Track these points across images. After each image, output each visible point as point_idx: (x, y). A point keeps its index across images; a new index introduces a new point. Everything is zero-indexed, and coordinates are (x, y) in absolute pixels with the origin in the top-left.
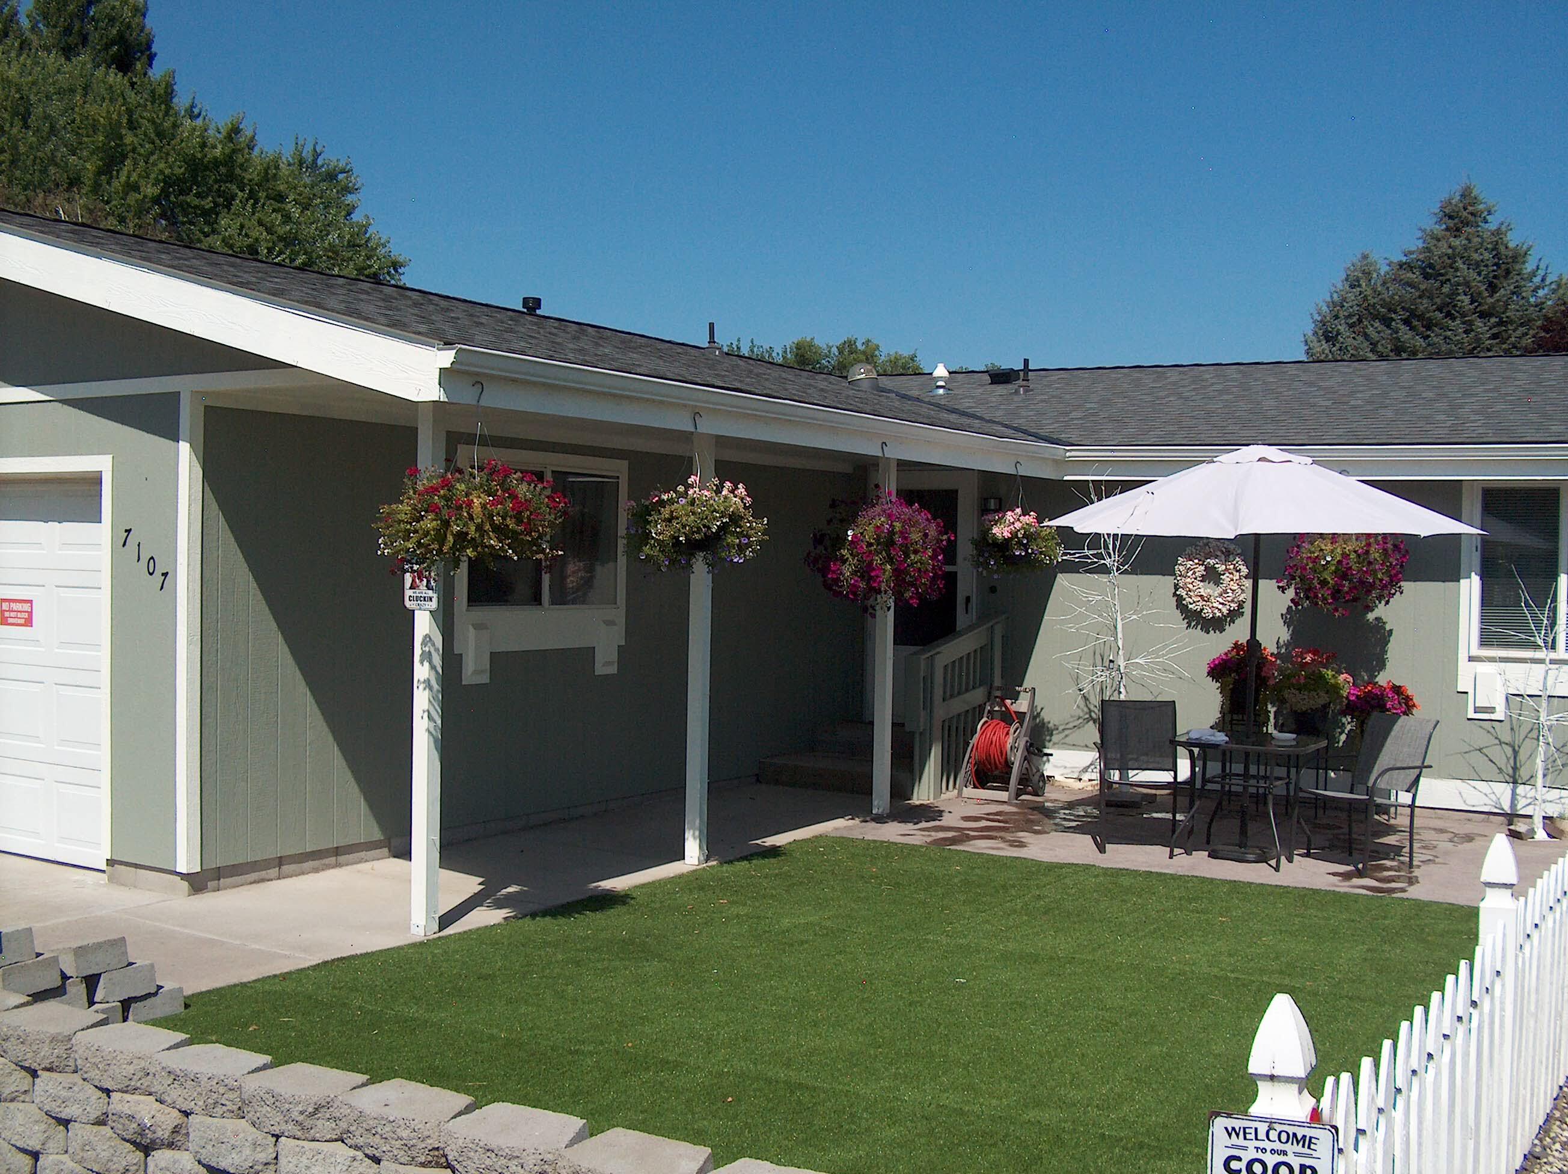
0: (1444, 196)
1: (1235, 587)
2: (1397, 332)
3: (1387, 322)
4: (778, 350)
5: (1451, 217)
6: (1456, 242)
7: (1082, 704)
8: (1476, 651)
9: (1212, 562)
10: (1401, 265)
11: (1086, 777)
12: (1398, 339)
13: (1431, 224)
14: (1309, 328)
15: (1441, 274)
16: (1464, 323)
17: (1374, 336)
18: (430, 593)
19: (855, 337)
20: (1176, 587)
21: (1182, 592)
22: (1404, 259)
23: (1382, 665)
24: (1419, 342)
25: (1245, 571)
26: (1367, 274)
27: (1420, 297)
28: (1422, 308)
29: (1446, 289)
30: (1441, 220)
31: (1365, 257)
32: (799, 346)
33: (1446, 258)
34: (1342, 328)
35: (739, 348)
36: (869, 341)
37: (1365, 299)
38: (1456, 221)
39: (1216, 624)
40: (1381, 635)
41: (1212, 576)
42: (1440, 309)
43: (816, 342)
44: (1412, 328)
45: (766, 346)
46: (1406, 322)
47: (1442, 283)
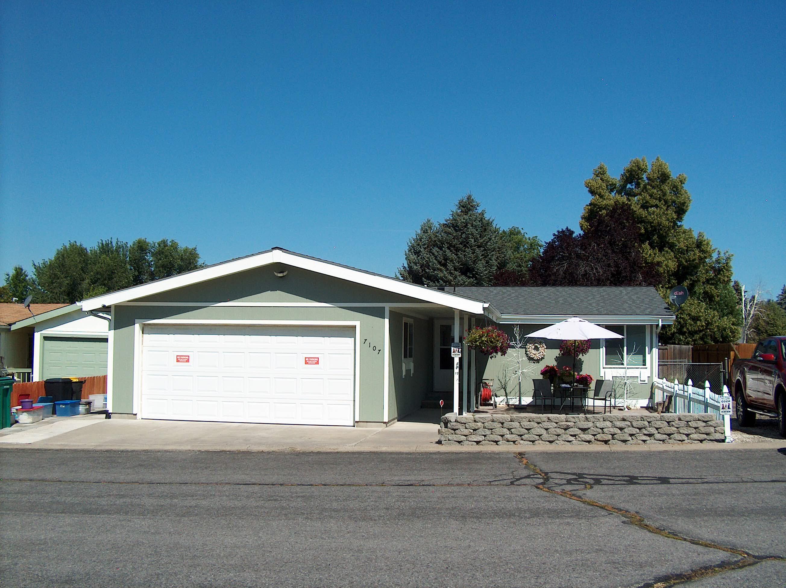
0: (460, 198)
1: (543, 351)
2: (445, 253)
3: (441, 248)
4: (130, 244)
5: (463, 207)
6: (466, 217)
7: (500, 384)
8: (605, 366)
9: (536, 345)
10: (444, 225)
11: (501, 404)
12: (446, 255)
13: (455, 209)
14: (407, 248)
15: (462, 230)
16: (471, 250)
17: (436, 254)
18: (459, 353)
19: (166, 239)
20: (526, 351)
21: (528, 353)
22: (445, 223)
23: (581, 370)
24: (454, 256)
25: (545, 347)
26: (430, 228)
27: (454, 238)
28: (454, 243)
29: (464, 236)
30: (459, 208)
31: (429, 221)
32: (139, 242)
33: (463, 223)
34: (422, 250)
35: (111, 242)
36: (173, 241)
37: (430, 238)
38: (465, 208)
39: (538, 361)
40: (581, 362)
41: (536, 349)
42: (461, 244)
43: (147, 241)
44: (451, 251)
45: (124, 242)
46: (448, 248)
47: (462, 233)
